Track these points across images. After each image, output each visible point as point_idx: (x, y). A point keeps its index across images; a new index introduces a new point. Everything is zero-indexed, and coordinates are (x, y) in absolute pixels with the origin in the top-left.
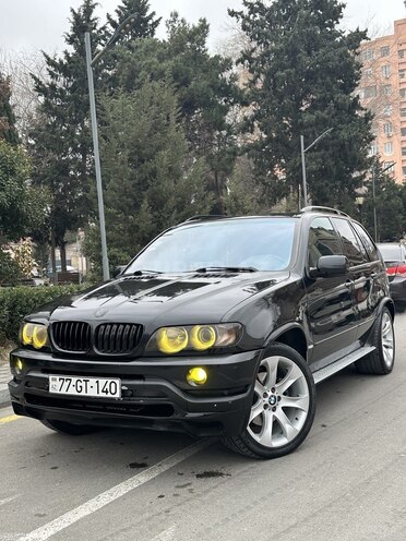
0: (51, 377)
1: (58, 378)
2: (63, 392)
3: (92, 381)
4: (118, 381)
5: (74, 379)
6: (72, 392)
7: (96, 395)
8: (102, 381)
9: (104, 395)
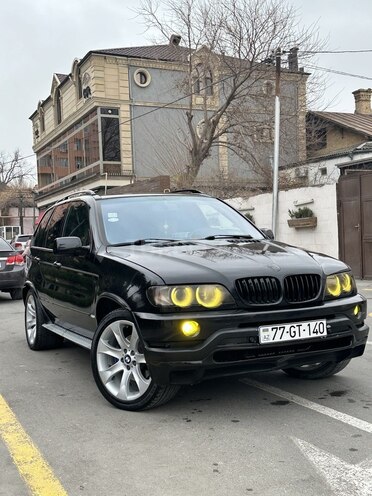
0: (261, 329)
1: (270, 328)
2: (277, 339)
3: (304, 325)
4: (324, 322)
5: (287, 327)
6: (287, 338)
7: (309, 336)
8: (313, 324)
9: (315, 335)
